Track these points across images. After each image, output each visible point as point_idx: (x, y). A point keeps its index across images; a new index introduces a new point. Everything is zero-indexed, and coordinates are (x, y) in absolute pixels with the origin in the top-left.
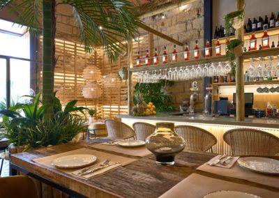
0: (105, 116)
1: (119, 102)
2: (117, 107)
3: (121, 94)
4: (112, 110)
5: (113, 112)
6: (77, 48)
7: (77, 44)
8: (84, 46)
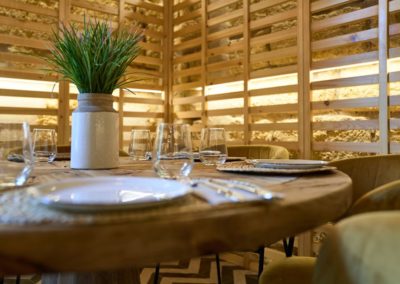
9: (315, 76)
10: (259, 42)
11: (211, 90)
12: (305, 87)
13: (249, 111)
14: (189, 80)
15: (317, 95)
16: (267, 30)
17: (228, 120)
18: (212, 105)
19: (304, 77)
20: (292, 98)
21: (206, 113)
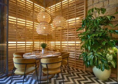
0: (51, 48)
1: (61, 39)
2: (60, 42)
3: (62, 34)
4: (56, 44)
5: (57, 45)
6: (35, 6)
7: (35, 4)
8: (39, 6)
9: (62, 42)
10: (56, 38)
11: (51, 42)
12: (61, 43)
13: (55, 45)
14: (48, 40)
15: (62, 44)
16: (57, 36)
17: (53, 46)
18: (51, 44)
19: (61, 42)
20: (60, 44)
21: (50, 45)
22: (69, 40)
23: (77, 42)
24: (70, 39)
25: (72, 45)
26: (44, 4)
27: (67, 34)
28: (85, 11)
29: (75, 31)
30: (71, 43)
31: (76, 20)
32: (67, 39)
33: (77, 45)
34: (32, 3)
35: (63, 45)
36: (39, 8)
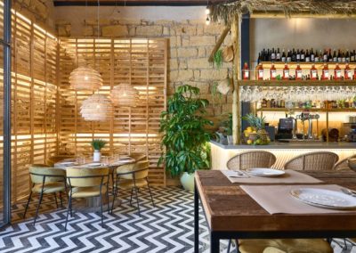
2: (107, 135)
6: (35, 31)
7: (35, 25)
8: (44, 31)
9: (115, 135)
11: (78, 135)
12: (112, 138)
15: (115, 140)
19: (111, 135)
20: (108, 140)
22: (133, 131)
23: (150, 135)
24: (134, 129)
25: (138, 140)
26: (51, 22)
27: (128, 116)
28: (165, 76)
29: (145, 112)
30: (137, 137)
31: (149, 91)
32: (129, 128)
33: (150, 140)
34: (30, 22)
35: (117, 142)
36: (43, 37)
